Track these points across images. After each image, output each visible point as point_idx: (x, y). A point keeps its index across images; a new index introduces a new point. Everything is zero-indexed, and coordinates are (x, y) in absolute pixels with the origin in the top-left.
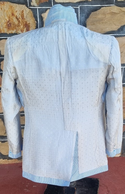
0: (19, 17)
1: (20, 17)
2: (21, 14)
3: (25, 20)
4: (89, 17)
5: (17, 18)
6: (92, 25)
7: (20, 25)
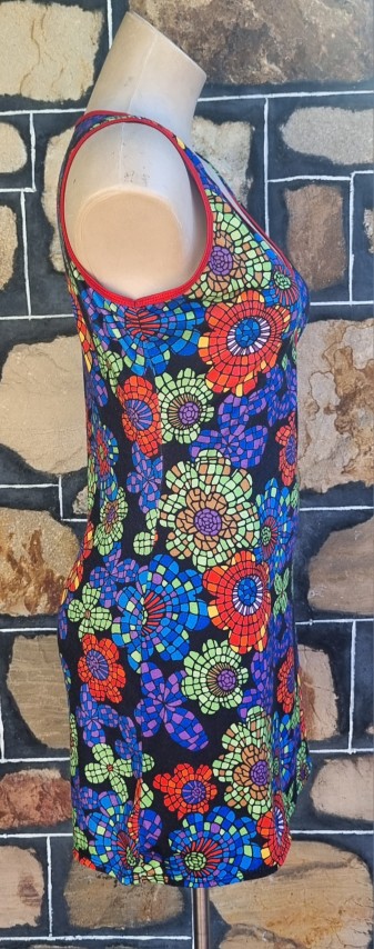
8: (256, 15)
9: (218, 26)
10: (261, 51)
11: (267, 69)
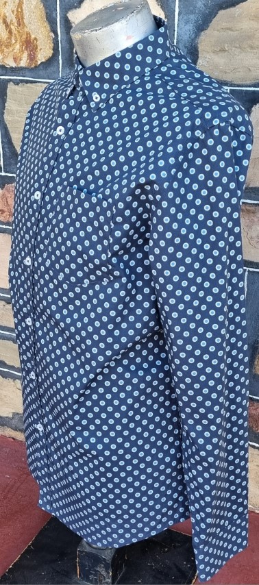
0: (12, 21)
1: (15, 21)
2: (17, 11)
3: (26, 29)
4: (208, 27)
5: (5, 22)
6: (214, 52)
7: (14, 41)
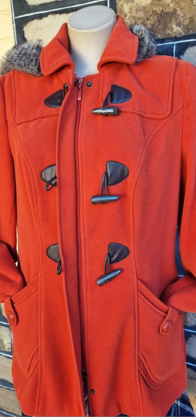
8: (171, 5)
9: (154, 12)
10: (173, 22)
11: (175, 30)
